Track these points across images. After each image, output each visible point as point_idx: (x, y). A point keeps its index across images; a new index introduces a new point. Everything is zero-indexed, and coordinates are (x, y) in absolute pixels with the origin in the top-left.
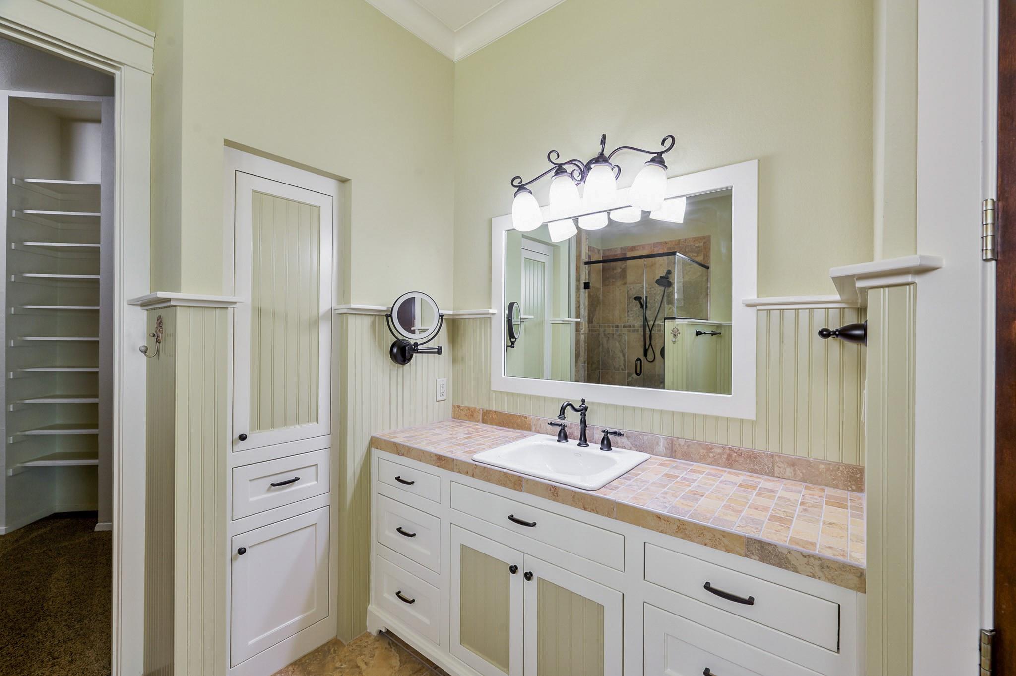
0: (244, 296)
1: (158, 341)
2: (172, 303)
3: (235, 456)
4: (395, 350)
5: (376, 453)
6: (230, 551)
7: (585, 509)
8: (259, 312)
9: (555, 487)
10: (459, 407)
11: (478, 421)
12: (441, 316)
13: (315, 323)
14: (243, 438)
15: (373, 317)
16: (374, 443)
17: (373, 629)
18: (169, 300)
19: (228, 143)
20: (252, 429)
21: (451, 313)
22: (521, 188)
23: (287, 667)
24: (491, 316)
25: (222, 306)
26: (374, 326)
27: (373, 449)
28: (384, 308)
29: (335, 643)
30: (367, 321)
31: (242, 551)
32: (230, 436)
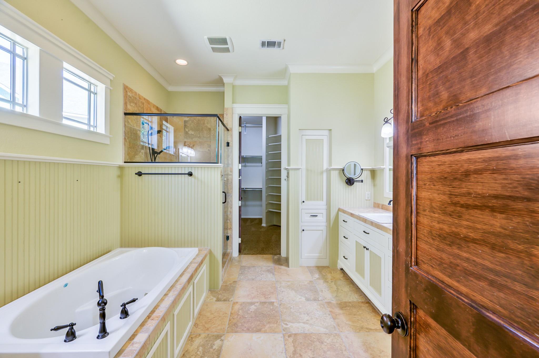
0: (304, 167)
1: (288, 178)
2: (289, 169)
3: (302, 206)
4: (347, 181)
5: (340, 213)
6: (301, 230)
7: (377, 228)
8: (307, 170)
9: (372, 222)
10: (375, 203)
11: (380, 208)
12: (362, 169)
13: (322, 173)
14: (303, 202)
15: (339, 171)
16: (339, 210)
17: (339, 267)
18: (288, 168)
19: (299, 130)
20: (306, 200)
21: (371, 168)
22: (386, 122)
23: (314, 266)
24: (384, 169)
25: (298, 169)
26: (340, 173)
27: (339, 212)
28: (342, 167)
29: (328, 267)
30: (337, 172)
31: (303, 230)
32: (300, 201)
